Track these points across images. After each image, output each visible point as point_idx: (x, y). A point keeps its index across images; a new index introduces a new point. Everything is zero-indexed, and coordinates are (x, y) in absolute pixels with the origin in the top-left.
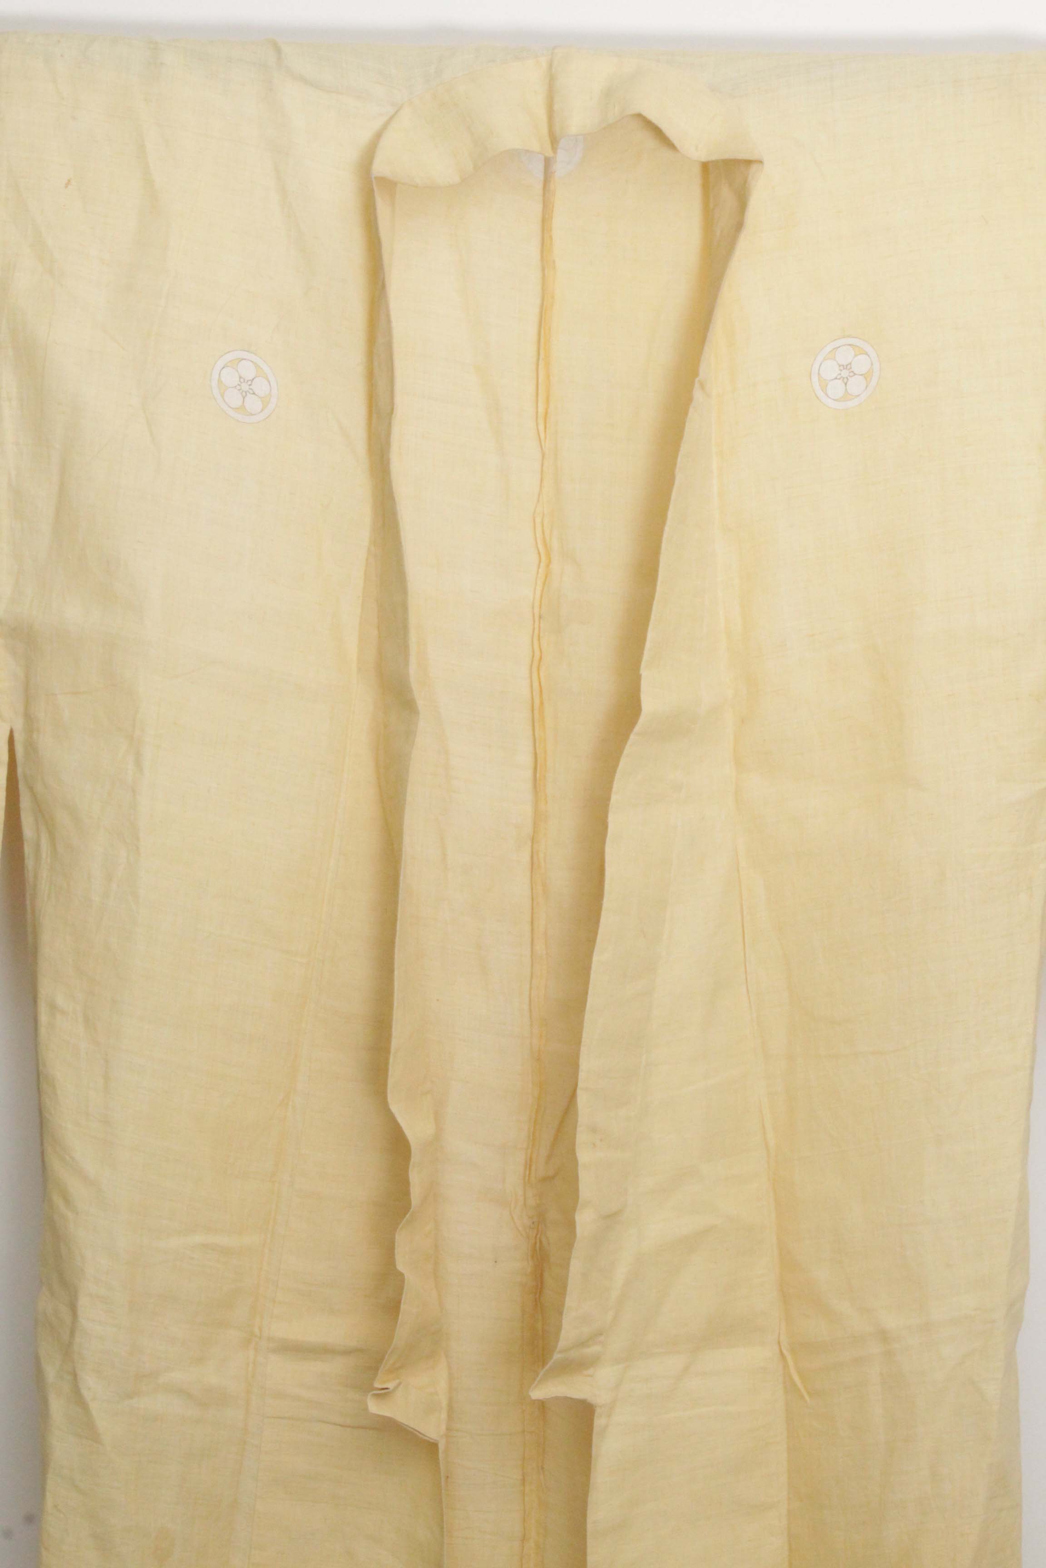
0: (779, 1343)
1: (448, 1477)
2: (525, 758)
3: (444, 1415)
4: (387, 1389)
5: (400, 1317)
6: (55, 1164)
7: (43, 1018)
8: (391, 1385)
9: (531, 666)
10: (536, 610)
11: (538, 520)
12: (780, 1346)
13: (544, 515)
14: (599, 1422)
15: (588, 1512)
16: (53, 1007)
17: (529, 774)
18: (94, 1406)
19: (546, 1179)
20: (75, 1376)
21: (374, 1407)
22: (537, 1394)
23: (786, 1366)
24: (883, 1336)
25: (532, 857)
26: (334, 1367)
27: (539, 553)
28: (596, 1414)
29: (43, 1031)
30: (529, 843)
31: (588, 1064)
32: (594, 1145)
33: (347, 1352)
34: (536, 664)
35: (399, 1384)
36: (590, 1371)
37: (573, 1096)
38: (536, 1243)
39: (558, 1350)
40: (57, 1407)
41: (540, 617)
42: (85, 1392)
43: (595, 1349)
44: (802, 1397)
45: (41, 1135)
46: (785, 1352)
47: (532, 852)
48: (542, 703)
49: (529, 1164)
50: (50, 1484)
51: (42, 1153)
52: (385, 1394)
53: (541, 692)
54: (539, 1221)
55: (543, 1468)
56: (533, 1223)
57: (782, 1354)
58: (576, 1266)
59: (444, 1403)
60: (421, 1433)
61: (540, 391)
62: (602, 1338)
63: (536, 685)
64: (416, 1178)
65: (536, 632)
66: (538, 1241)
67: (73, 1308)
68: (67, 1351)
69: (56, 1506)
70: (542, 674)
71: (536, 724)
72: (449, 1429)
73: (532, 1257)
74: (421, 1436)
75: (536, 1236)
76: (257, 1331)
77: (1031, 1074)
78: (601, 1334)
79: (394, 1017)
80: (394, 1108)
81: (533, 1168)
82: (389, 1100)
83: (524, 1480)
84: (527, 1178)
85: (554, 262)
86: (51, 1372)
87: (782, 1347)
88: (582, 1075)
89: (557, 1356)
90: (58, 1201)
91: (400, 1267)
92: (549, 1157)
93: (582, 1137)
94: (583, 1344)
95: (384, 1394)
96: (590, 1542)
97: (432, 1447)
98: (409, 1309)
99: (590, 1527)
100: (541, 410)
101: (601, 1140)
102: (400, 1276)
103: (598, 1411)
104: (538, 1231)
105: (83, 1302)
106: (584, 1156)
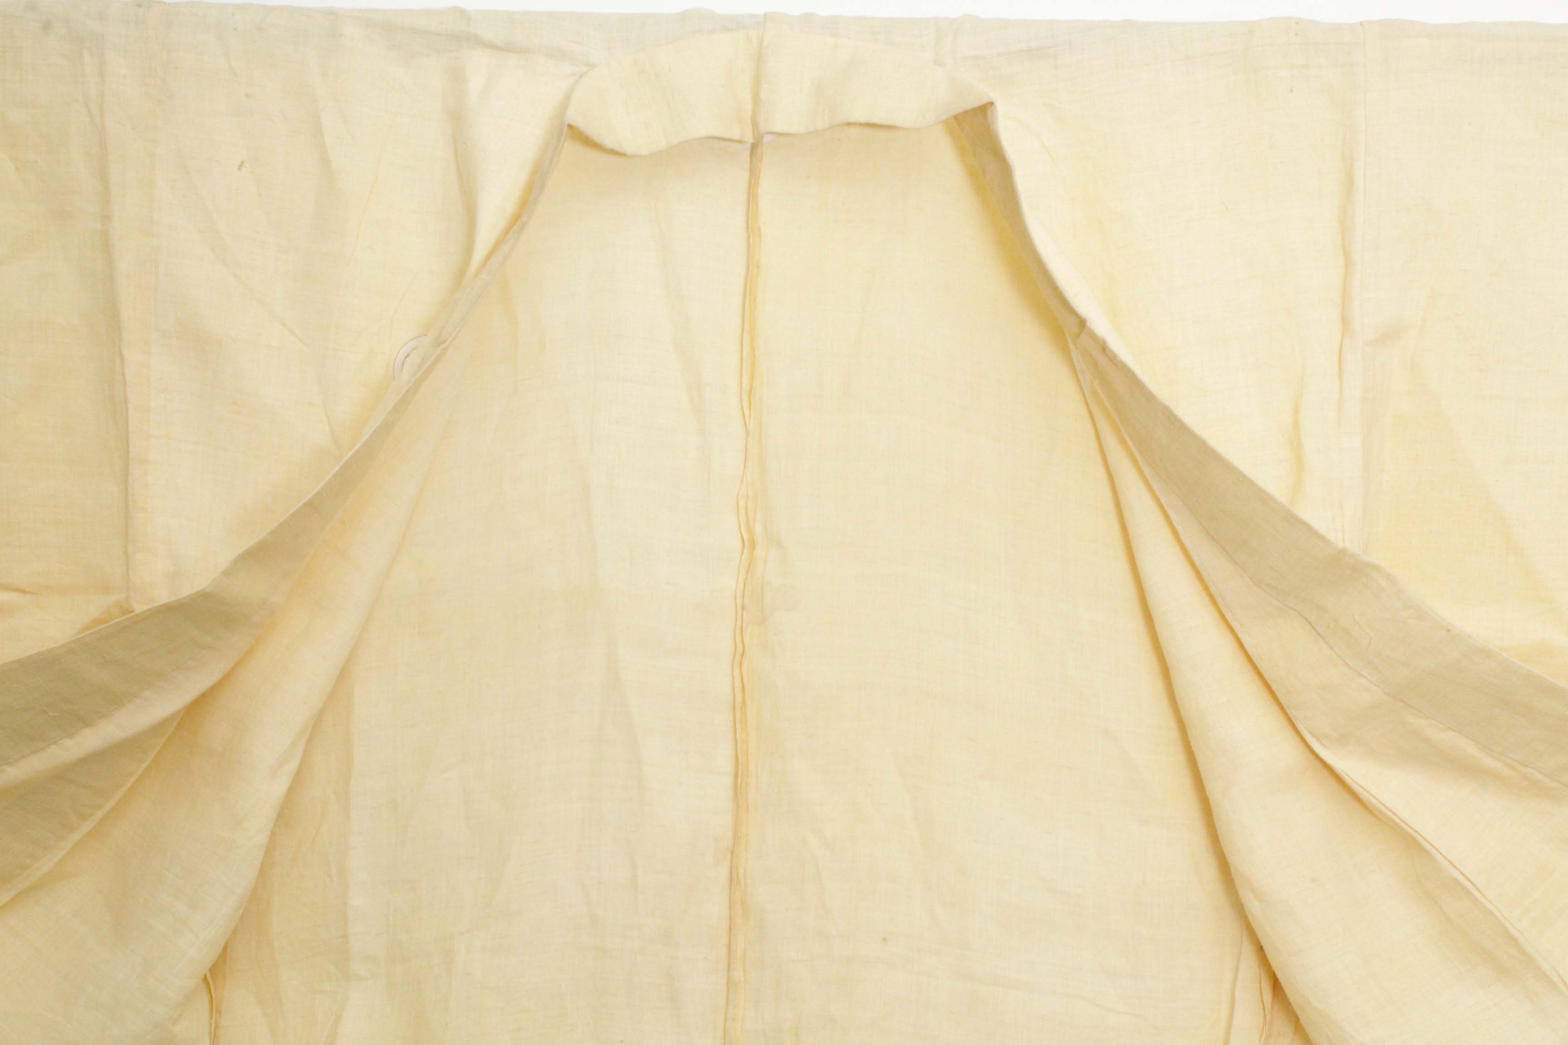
2: (724, 762)
9: (733, 661)
10: (739, 601)
11: (742, 503)
13: (748, 497)
17: (728, 780)
25: (731, 873)
27: (743, 541)
30: (729, 856)
34: (738, 656)
41: (743, 608)
47: (731, 867)
48: (744, 702)
53: (743, 690)
61: (744, 366)
63: (738, 683)
65: (739, 623)
70: (744, 669)
71: (738, 725)
85: (760, 228)
100: (746, 385)
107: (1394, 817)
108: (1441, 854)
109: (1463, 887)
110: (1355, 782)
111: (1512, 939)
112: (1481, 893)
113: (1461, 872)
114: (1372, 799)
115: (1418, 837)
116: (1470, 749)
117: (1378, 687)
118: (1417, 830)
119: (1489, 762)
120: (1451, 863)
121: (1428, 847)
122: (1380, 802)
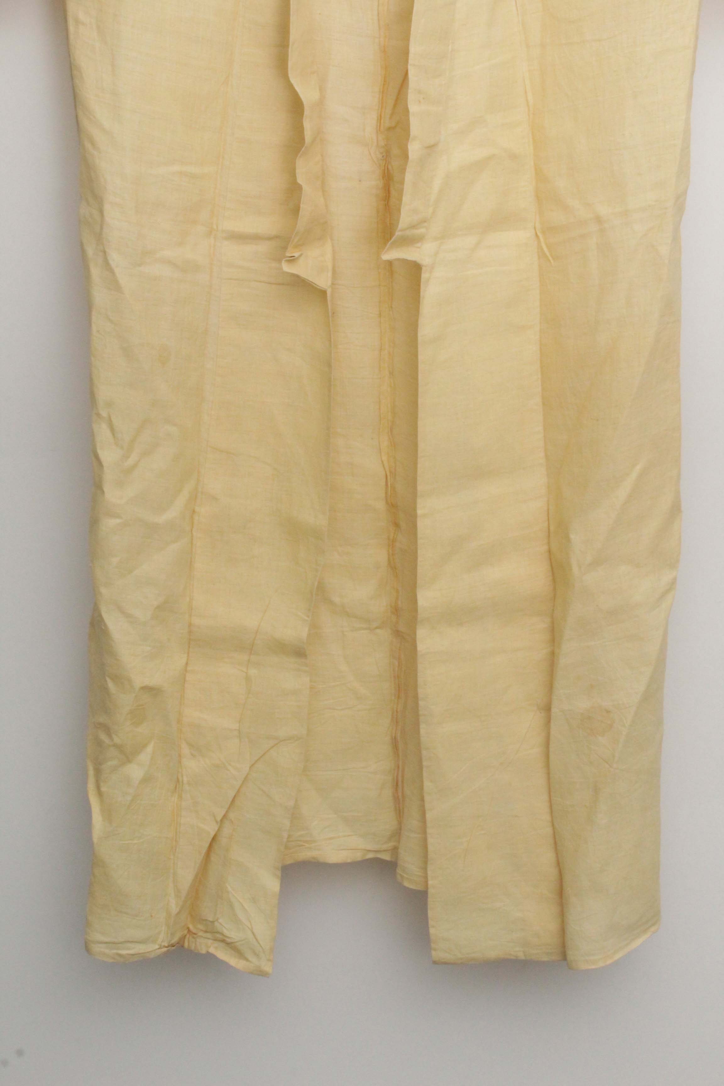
0: (535, 228)
1: (334, 313)
3: (330, 274)
4: (294, 256)
5: (300, 213)
6: (85, 122)
7: (72, 28)
8: (296, 255)
12: (535, 230)
14: (424, 276)
15: (419, 329)
16: (77, 21)
18: (117, 271)
19: (390, 129)
20: (105, 252)
21: (286, 268)
22: (386, 257)
23: (539, 242)
24: (599, 220)
26: (263, 248)
28: (423, 271)
29: (72, 37)
31: (414, 48)
32: (420, 102)
33: (270, 238)
35: (301, 255)
36: (419, 245)
37: (406, 74)
38: (385, 170)
39: (399, 228)
40: (95, 272)
42: (111, 262)
43: (422, 231)
44: (549, 261)
45: (75, 102)
46: (539, 234)
49: (380, 118)
50: (94, 318)
51: (77, 116)
52: (294, 260)
54: (387, 155)
55: (391, 307)
56: (383, 156)
57: (536, 234)
58: (409, 177)
59: (330, 265)
60: (316, 284)
62: (426, 224)
64: (307, 125)
66: (386, 168)
67: (101, 212)
68: (99, 238)
69: (98, 331)
72: (333, 284)
73: (383, 178)
74: (316, 286)
75: (385, 166)
76: (215, 227)
77: (695, 52)
78: (425, 222)
79: (291, 21)
80: (293, 81)
81: (382, 121)
82: (290, 75)
83: (380, 314)
84: (378, 128)
86: (90, 251)
87: (537, 230)
88: (411, 56)
89: (398, 233)
90: (88, 145)
91: (300, 181)
92: (392, 114)
93: (412, 97)
94: (413, 227)
95: (292, 260)
96: (420, 349)
97: (323, 293)
98: (306, 209)
99: (420, 339)
101: (424, 98)
102: (300, 188)
103: (424, 269)
104: (386, 161)
105: (107, 207)
106: (413, 108)
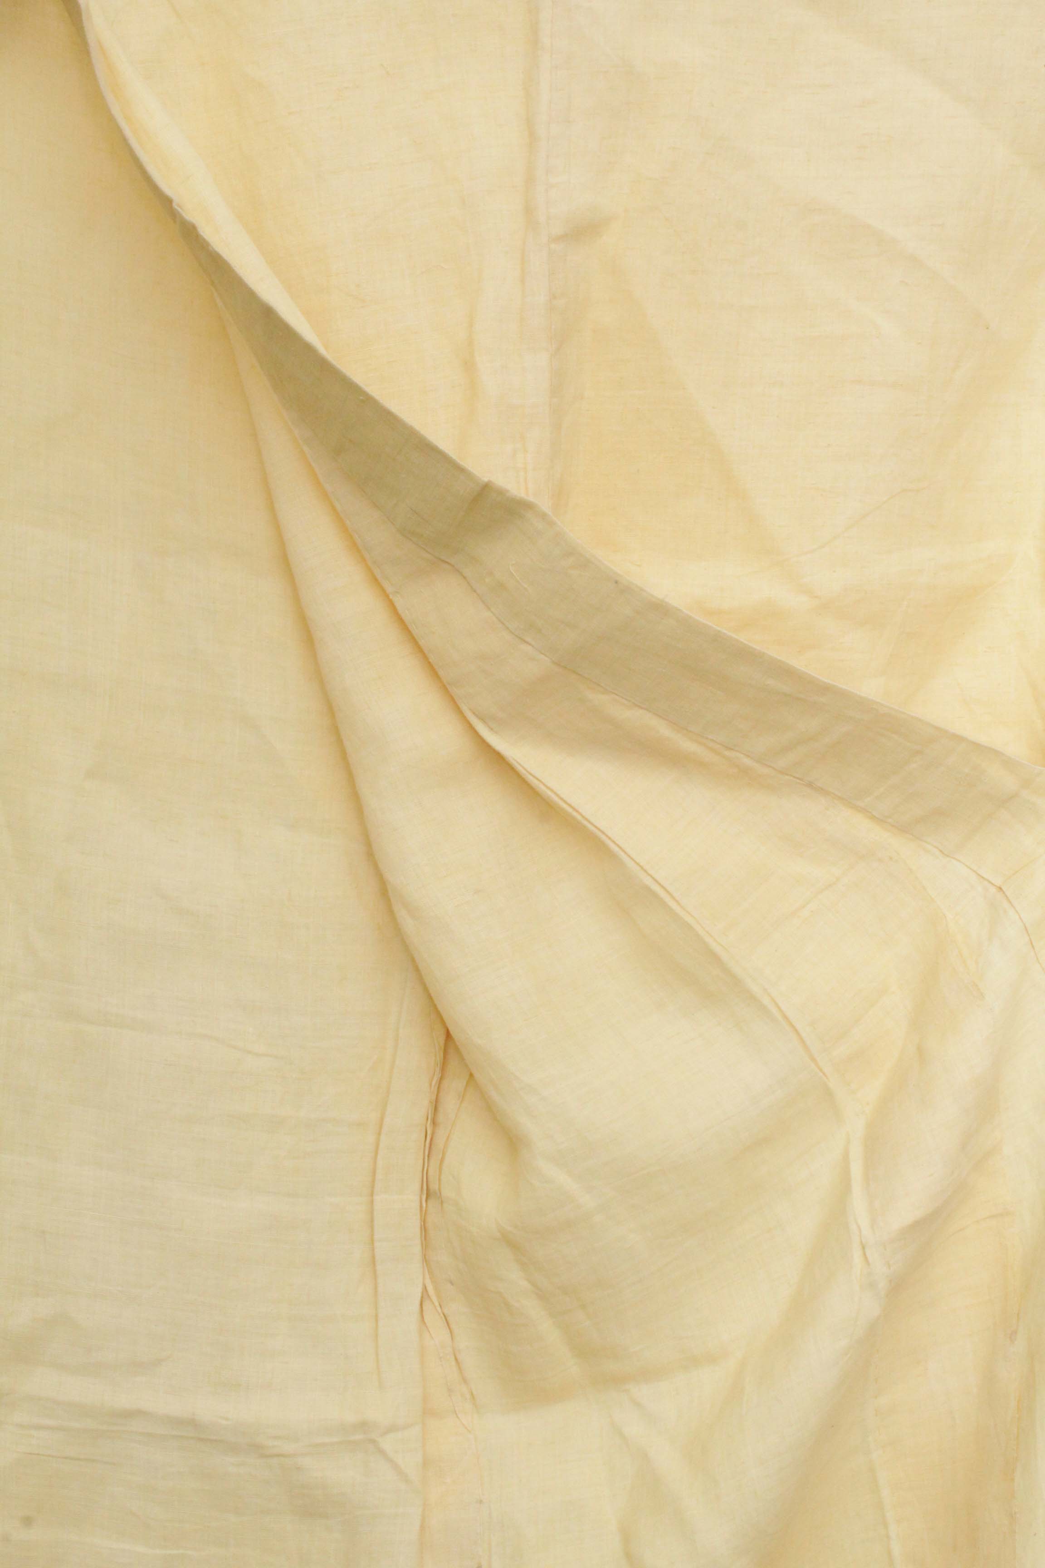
107: (575, 814)
108: (629, 856)
109: (655, 895)
110: (531, 774)
111: (715, 958)
112: (677, 901)
113: (653, 878)
114: (549, 793)
115: (603, 838)
116: (663, 730)
117: (546, 655)
118: (601, 828)
119: (688, 746)
120: (642, 867)
121: (615, 849)
122: (558, 795)
